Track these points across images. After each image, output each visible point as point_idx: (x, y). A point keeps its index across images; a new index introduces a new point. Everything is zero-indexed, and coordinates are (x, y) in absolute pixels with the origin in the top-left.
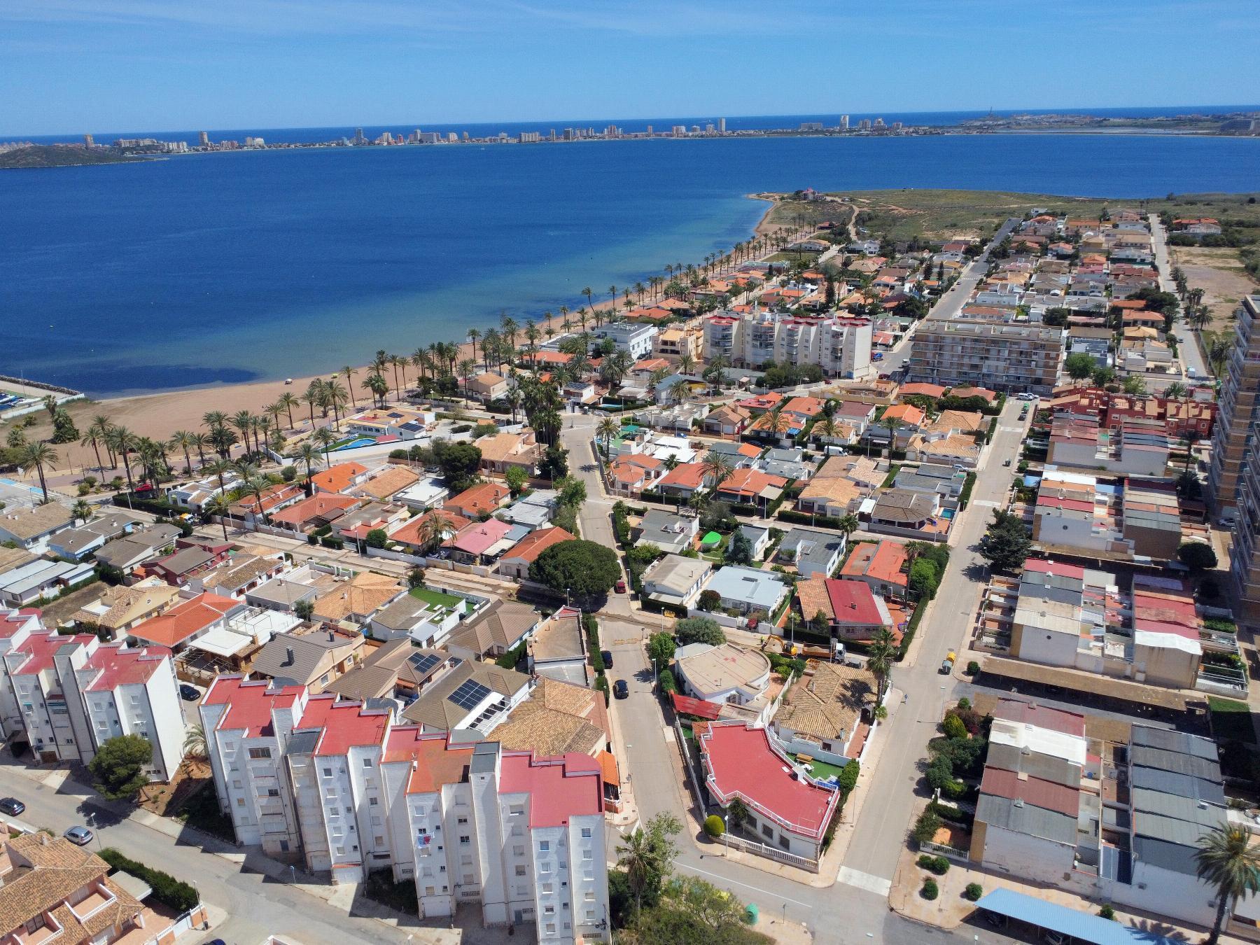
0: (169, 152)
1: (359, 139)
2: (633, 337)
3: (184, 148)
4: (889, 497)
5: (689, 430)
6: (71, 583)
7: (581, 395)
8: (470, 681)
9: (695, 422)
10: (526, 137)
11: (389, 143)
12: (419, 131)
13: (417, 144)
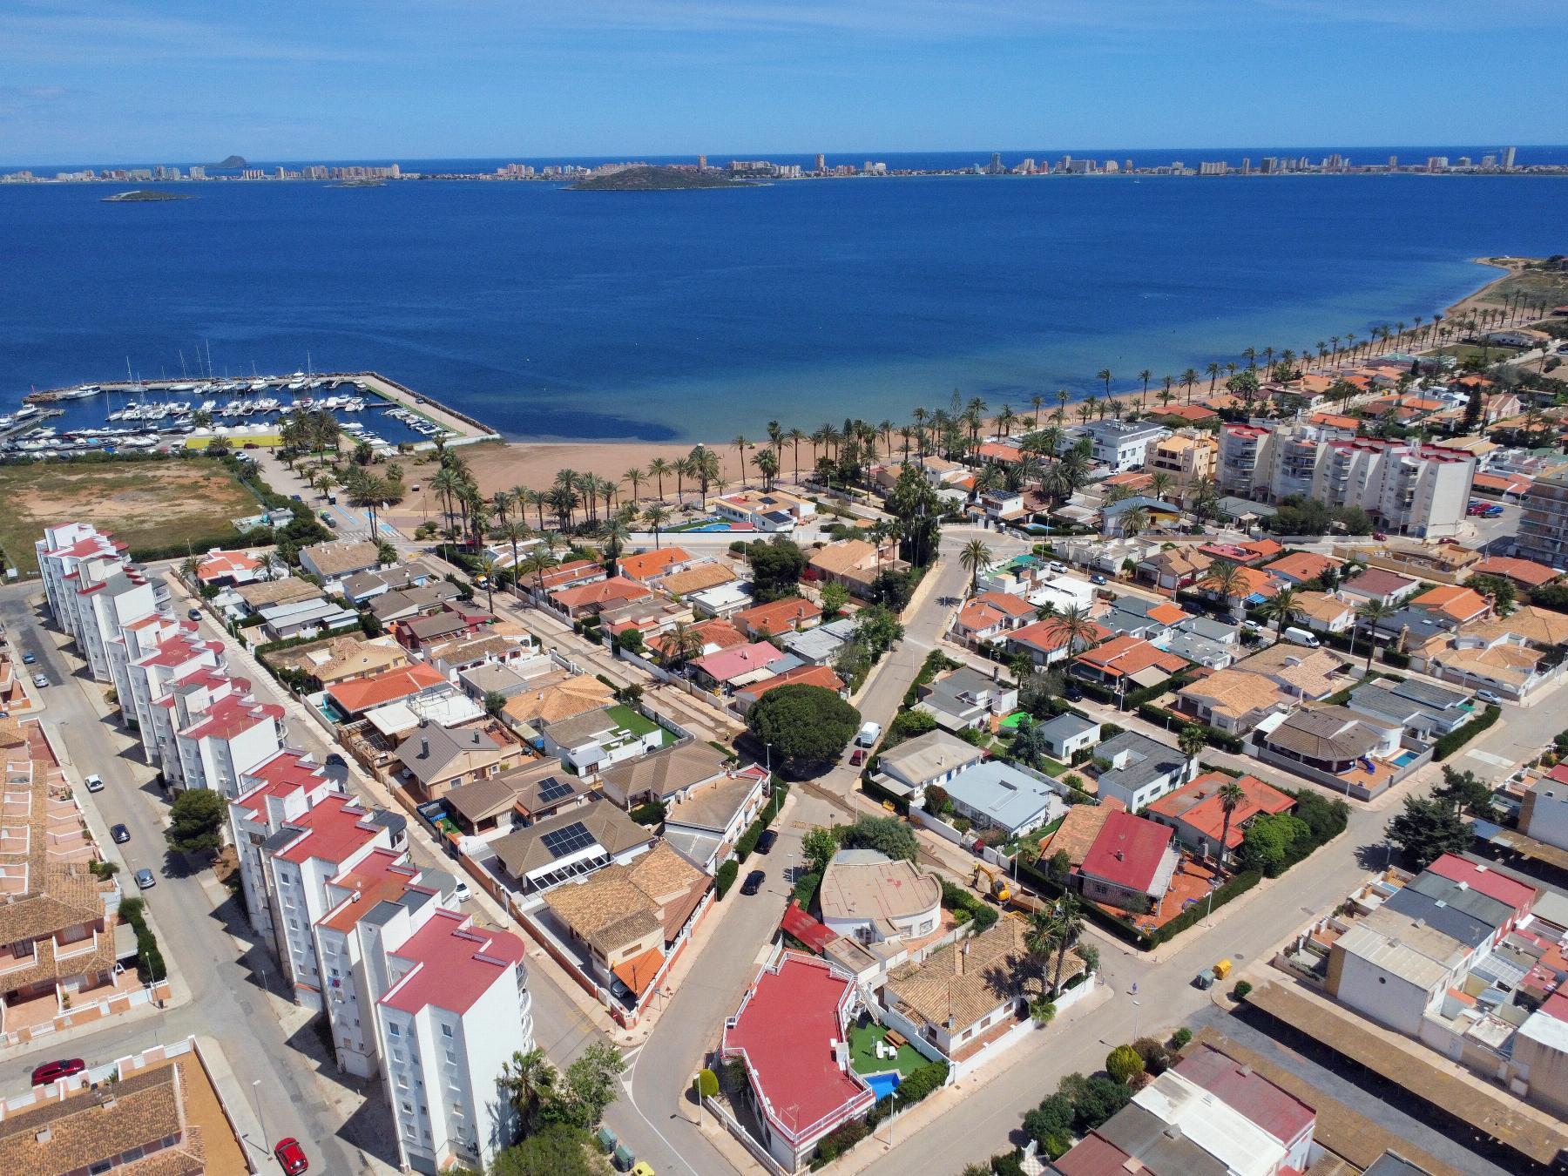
0: (780, 176)
1: (993, 166)
2: (1125, 441)
3: (796, 172)
4: (1309, 717)
5: (1113, 574)
6: (332, 627)
7: (1000, 507)
8: (579, 825)
9: (1127, 565)
10: (1208, 168)
11: (1029, 172)
12: (1068, 158)
13: (1063, 173)
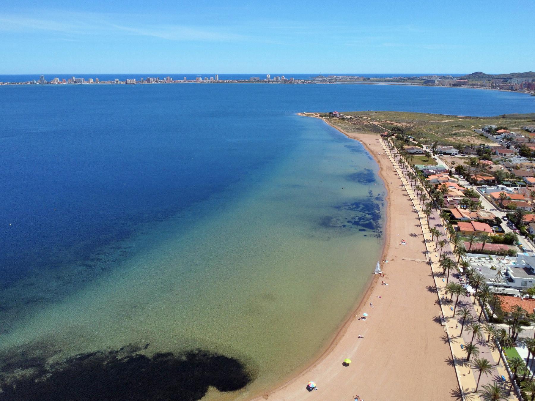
1: (42, 80)
10: (129, 81)
11: (59, 83)
12: (74, 78)
